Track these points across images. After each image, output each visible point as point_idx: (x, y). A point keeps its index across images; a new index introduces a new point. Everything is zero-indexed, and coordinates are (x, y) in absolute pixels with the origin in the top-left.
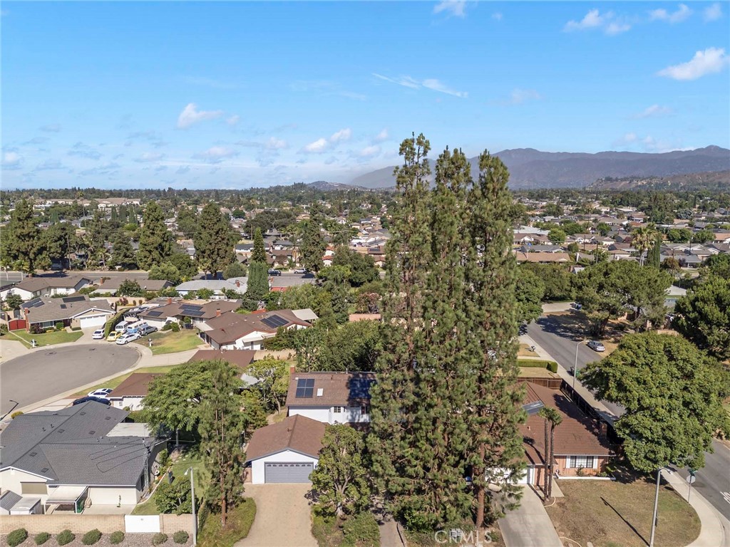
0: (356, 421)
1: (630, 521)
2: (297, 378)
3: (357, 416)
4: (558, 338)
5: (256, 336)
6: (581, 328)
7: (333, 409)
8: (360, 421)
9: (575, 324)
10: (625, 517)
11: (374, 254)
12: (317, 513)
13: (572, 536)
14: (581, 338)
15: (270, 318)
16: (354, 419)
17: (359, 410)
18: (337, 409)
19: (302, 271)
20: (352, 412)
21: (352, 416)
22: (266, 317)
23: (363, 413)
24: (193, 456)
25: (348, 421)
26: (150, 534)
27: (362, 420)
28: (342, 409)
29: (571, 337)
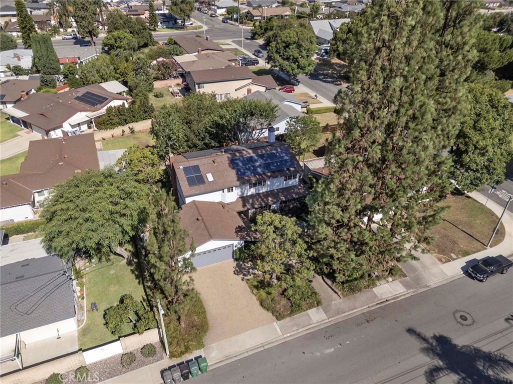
0: (245, 195)
1: (465, 230)
2: (181, 167)
3: (246, 191)
4: (324, 84)
5: (81, 117)
6: (334, 73)
7: (226, 190)
8: (248, 194)
9: (326, 70)
10: (460, 227)
11: (133, 15)
12: (257, 287)
13: (439, 253)
14: (339, 82)
15: (83, 95)
16: (243, 193)
17: (247, 186)
18: (230, 189)
19: (71, 37)
20: (242, 189)
21: (241, 192)
22: (80, 95)
23: (250, 188)
24: (100, 259)
25: (238, 197)
26: (113, 357)
27: (249, 193)
28: (234, 188)
29: (332, 82)
